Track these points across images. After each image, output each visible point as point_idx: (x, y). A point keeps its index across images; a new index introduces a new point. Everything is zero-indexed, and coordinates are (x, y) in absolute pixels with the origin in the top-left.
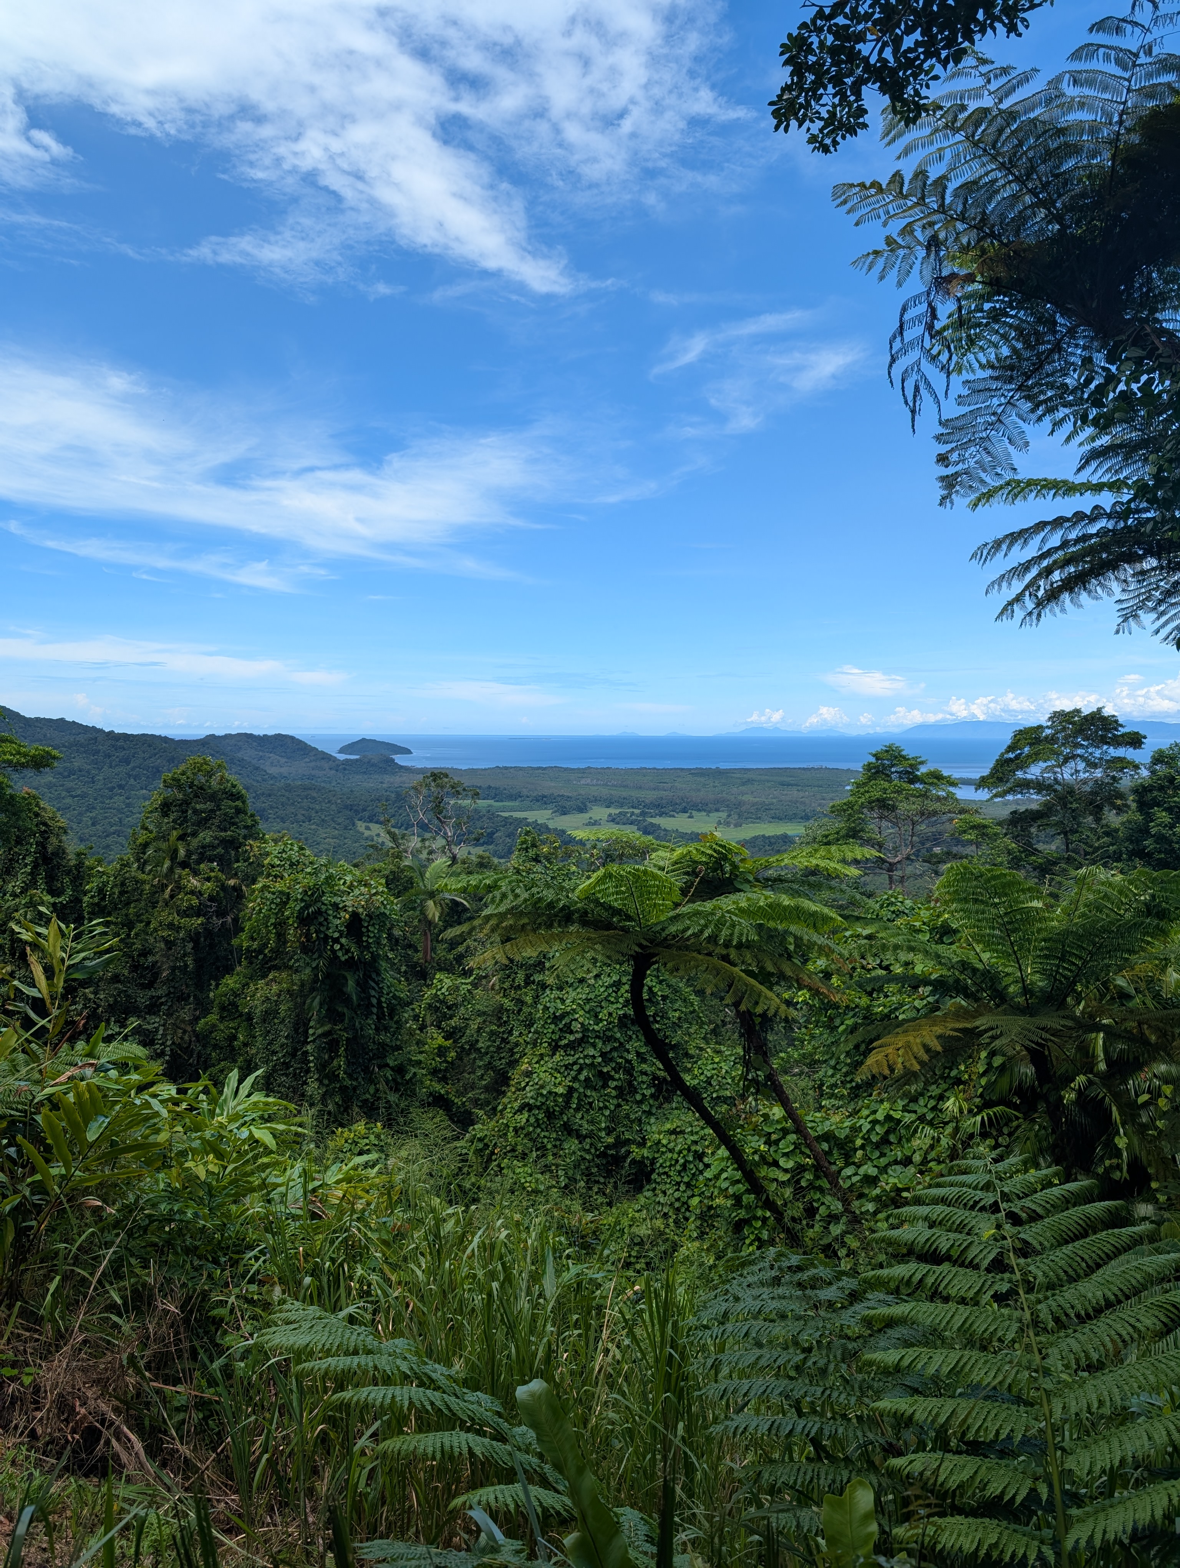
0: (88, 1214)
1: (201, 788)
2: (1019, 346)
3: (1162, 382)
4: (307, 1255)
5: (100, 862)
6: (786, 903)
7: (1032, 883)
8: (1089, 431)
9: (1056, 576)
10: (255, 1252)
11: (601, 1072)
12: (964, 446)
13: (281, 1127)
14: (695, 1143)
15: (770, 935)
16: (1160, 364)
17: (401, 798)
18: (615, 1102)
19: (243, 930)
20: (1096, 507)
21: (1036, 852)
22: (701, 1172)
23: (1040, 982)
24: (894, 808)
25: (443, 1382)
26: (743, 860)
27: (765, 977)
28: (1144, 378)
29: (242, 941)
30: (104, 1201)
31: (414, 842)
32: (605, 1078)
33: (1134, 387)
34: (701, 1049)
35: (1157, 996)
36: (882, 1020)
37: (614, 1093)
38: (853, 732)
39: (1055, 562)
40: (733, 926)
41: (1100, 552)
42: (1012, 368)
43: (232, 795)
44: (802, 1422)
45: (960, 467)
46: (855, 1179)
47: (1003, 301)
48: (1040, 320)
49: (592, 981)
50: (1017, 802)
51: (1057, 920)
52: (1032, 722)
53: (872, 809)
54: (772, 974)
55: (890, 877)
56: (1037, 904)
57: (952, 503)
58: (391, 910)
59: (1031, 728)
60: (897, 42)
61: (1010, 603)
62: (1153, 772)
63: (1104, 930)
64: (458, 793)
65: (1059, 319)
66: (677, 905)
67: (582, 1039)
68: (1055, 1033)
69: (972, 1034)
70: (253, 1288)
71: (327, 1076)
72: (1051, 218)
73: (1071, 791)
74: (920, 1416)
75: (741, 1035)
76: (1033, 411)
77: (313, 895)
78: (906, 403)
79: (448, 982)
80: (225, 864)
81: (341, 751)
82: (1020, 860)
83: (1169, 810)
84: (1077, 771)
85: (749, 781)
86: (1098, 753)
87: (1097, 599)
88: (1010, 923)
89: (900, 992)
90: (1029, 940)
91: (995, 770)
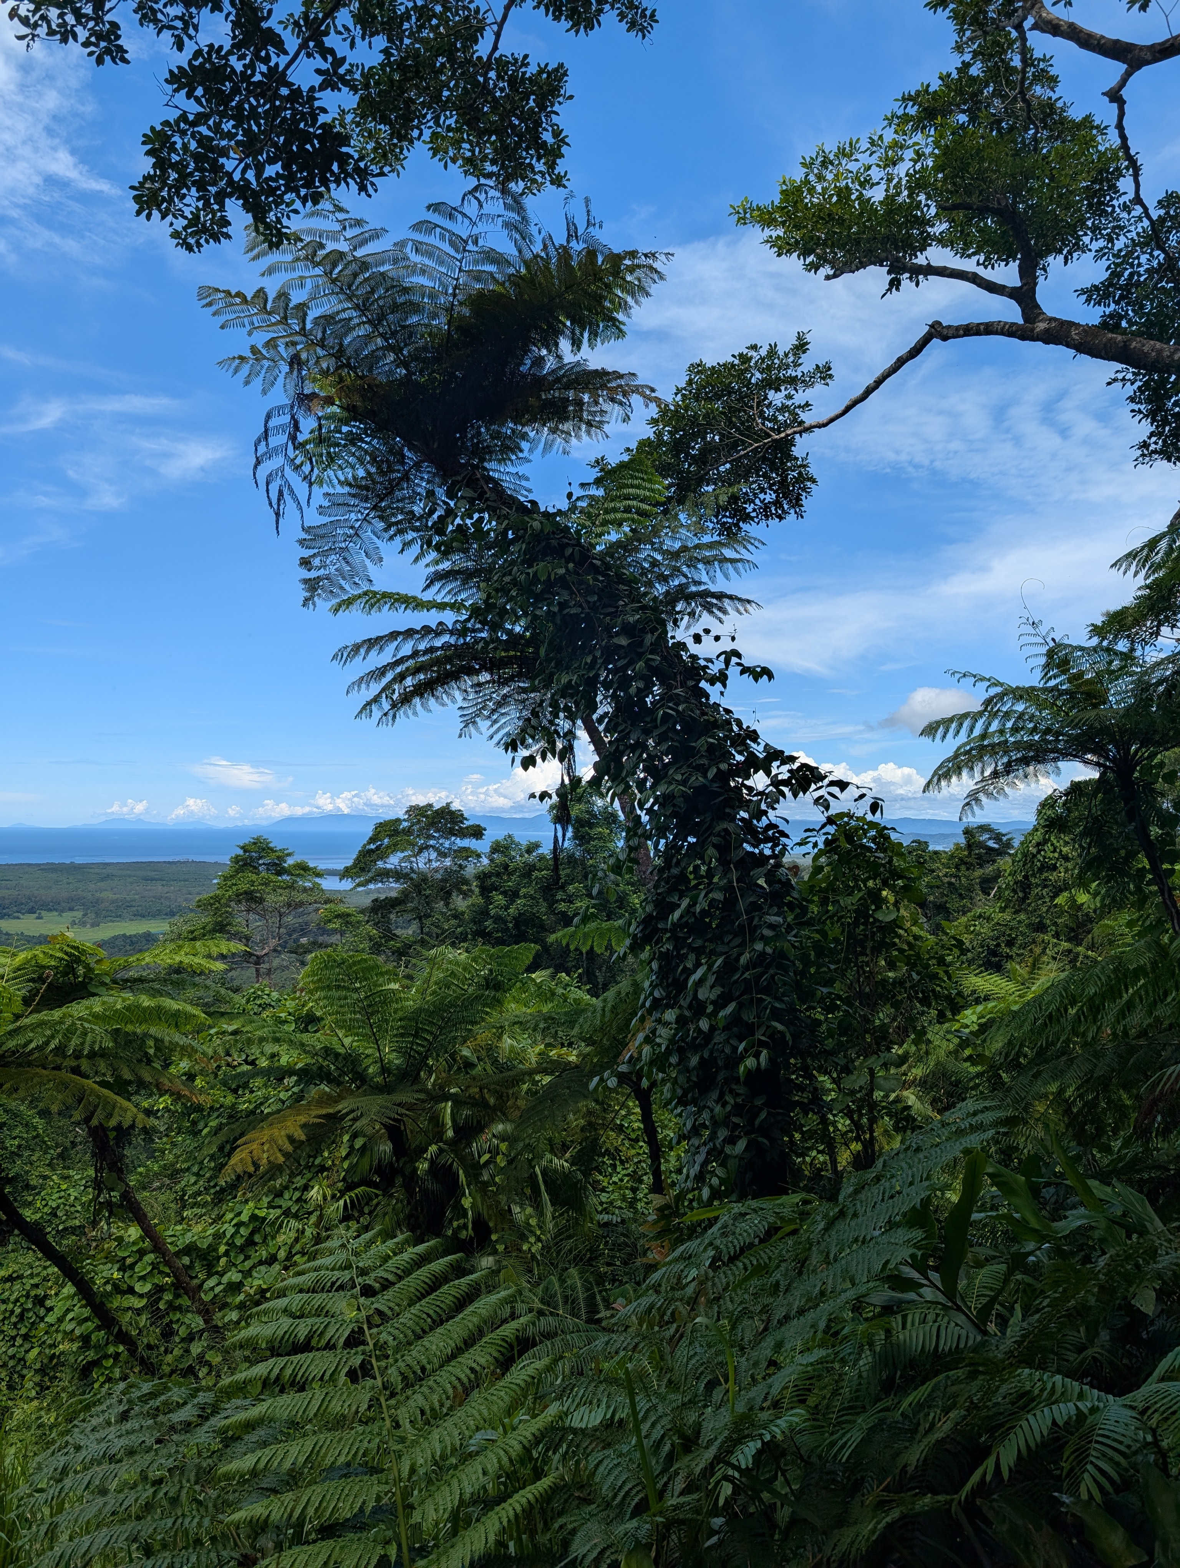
2: (373, 470)
3: (490, 522)
6: (146, 1004)
7: (390, 966)
8: (434, 555)
9: (409, 681)
12: (325, 554)
14: (36, 1286)
15: (127, 1040)
16: (488, 507)
20: (441, 623)
21: (394, 937)
22: (42, 1319)
23: (395, 1060)
24: (261, 900)
26: (98, 962)
27: (121, 1087)
28: (476, 516)
33: (469, 522)
34: (45, 1178)
35: (495, 1062)
36: (247, 1116)
38: (221, 825)
39: (407, 669)
40: (85, 1033)
41: (445, 664)
42: (367, 488)
45: (322, 572)
46: (218, 1289)
47: (359, 428)
48: (391, 451)
50: (378, 890)
51: (412, 999)
52: (391, 816)
53: (240, 902)
54: (129, 1083)
55: (257, 970)
56: (394, 986)
57: (314, 604)
59: (391, 821)
60: (260, 169)
61: (369, 704)
62: (492, 860)
63: (452, 1005)
65: (407, 453)
66: (17, 1017)
68: (410, 1107)
69: (335, 1119)
72: (399, 363)
73: (425, 879)
74: (275, 1516)
75: (94, 1155)
76: (386, 530)
78: (271, 504)
82: (381, 945)
83: (504, 893)
84: (430, 861)
86: (447, 844)
87: (443, 705)
88: (369, 1006)
89: (265, 1086)
90: (387, 1021)
91: (358, 860)
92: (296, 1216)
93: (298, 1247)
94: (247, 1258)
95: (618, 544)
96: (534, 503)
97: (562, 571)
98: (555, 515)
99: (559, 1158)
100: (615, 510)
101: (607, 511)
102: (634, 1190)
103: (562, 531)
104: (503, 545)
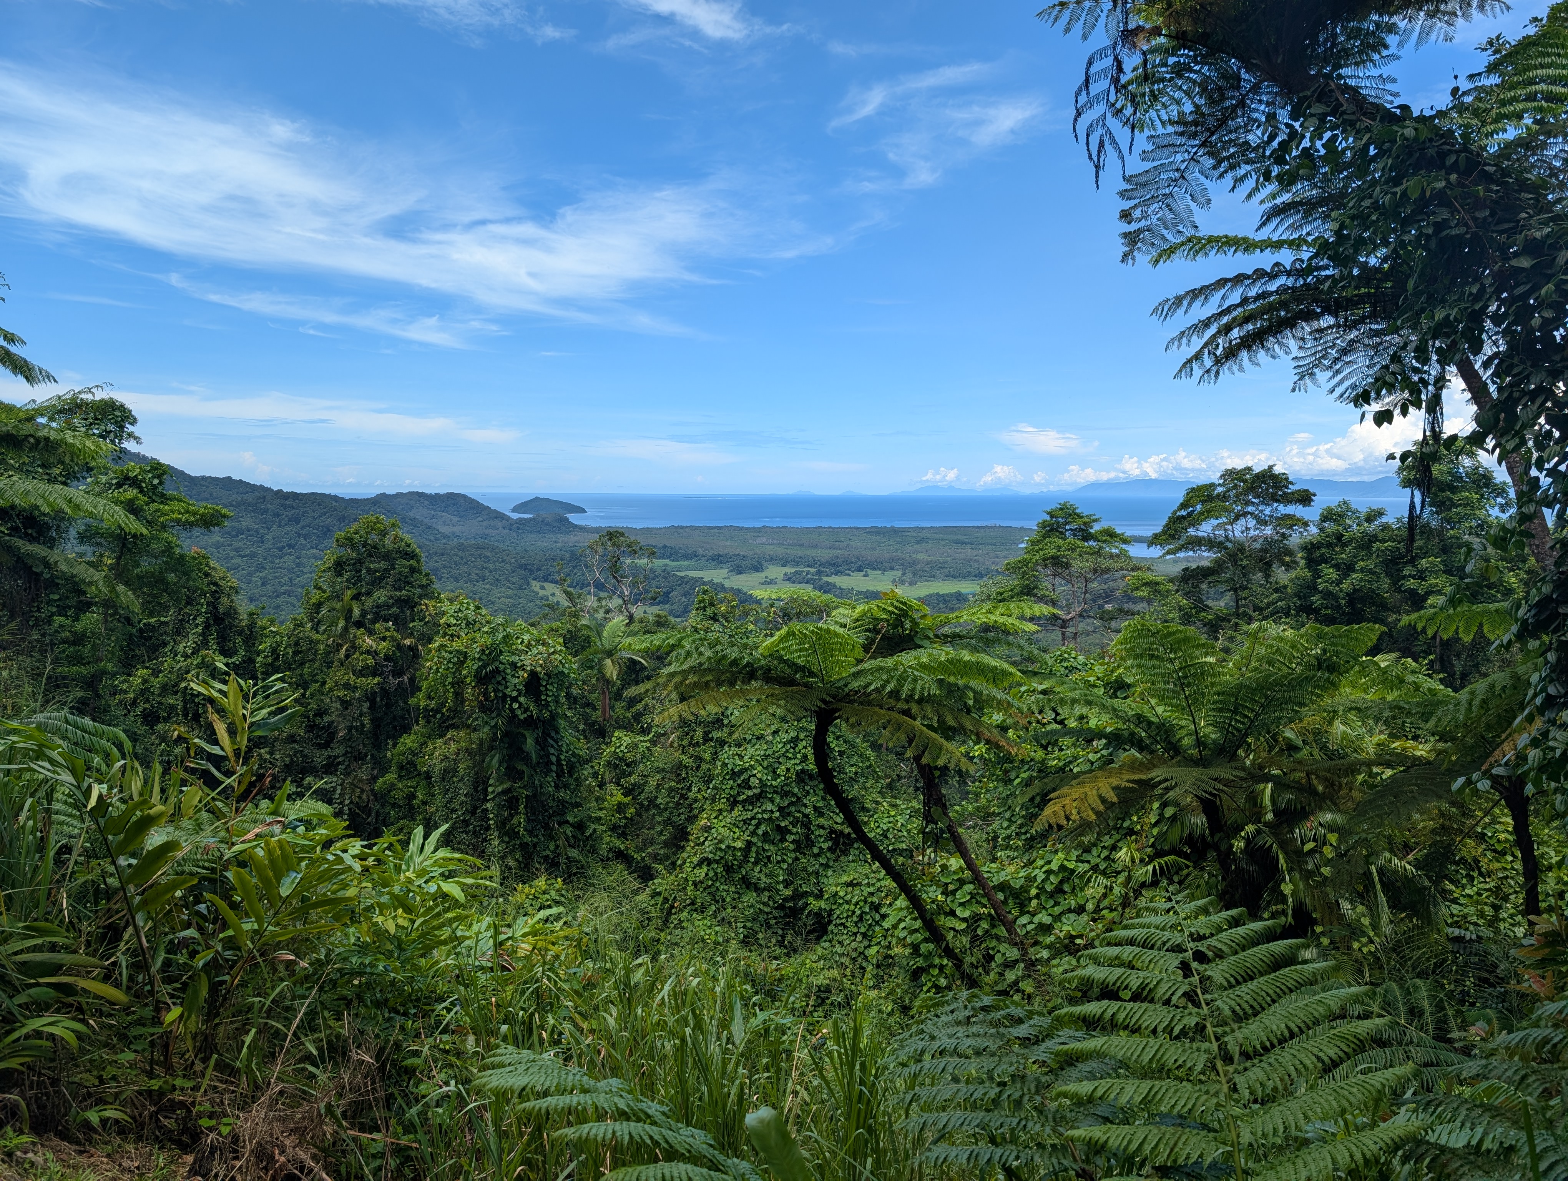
0: (281, 968)
1: (375, 547)
2: (1203, 102)
3: (1345, 139)
4: (498, 1005)
5: (272, 622)
6: (967, 658)
7: (1204, 638)
8: (1271, 188)
9: (1235, 333)
10: (446, 1004)
11: (779, 826)
12: (1147, 203)
13: (469, 881)
14: (872, 894)
15: (951, 690)
16: (1344, 122)
17: (575, 558)
18: (793, 855)
19: (420, 689)
20: (1277, 264)
21: (1206, 608)
22: (878, 923)
23: (1213, 734)
24: (1067, 566)
25: (659, 1117)
26: (923, 617)
27: (948, 732)
28: (1327, 135)
29: (420, 700)
30: (297, 955)
31: (591, 602)
32: (783, 832)
33: (1318, 143)
34: (877, 803)
35: (1324, 747)
36: (1057, 772)
37: (792, 847)
38: (1027, 491)
39: (1234, 319)
40: (915, 680)
41: (1278, 310)
42: (1195, 123)
43: (406, 554)
44: (999, 1151)
45: (1143, 223)
46: (1030, 927)
47: (1187, 56)
48: (1224, 77)
49: (770, 738)
50: (1187, 559)
51: (1229, 674)
52: (1203, 480)
53: (1046, 566)
54: (953, 728)
55: (1063, 634)
56: (1211, 660)
57: (1133, 259)
58: (571, 669)
59: (1203, 486)
61: (1189, 361)
62: (1322, 530)
63: (1276, 683)
64: (635, 552)
65: (1244, 75)
66: (859, 661)
67: (760, 794)
68: (1227, 783)
69: (1147, 785)
70: (446, 1037)
71: (506, 833)
73: (1241, 548)
74: (1113, 1144)
75: (918, 789)
76: (1215, 168)
77: (491, 654)
78: (1091, 158)
79: (626, 740)
80: (400, 623)
81: (514, 510)
82: (1191, 616)
83: (1337, 567)
84: (1247, 529)
85: (924, 540)
86: (1268, 510)
87: (1274, 357)
88: (1185, 677)
89: (1074, 745)
90: (1203, 694)
91: (1167, 527)
92: (1104, 873)
93: (1105, 903)
94: (1057, 904)
95: (1519, 142)
96: (1405, 108)
97: (1441, 184)
98: (1432, 117)
99: (1401, 859)
100: (1515, 99)
101: (1503, 103)
102: (1496, 908)
103: (1442, 136)
104: (1362, 162)
